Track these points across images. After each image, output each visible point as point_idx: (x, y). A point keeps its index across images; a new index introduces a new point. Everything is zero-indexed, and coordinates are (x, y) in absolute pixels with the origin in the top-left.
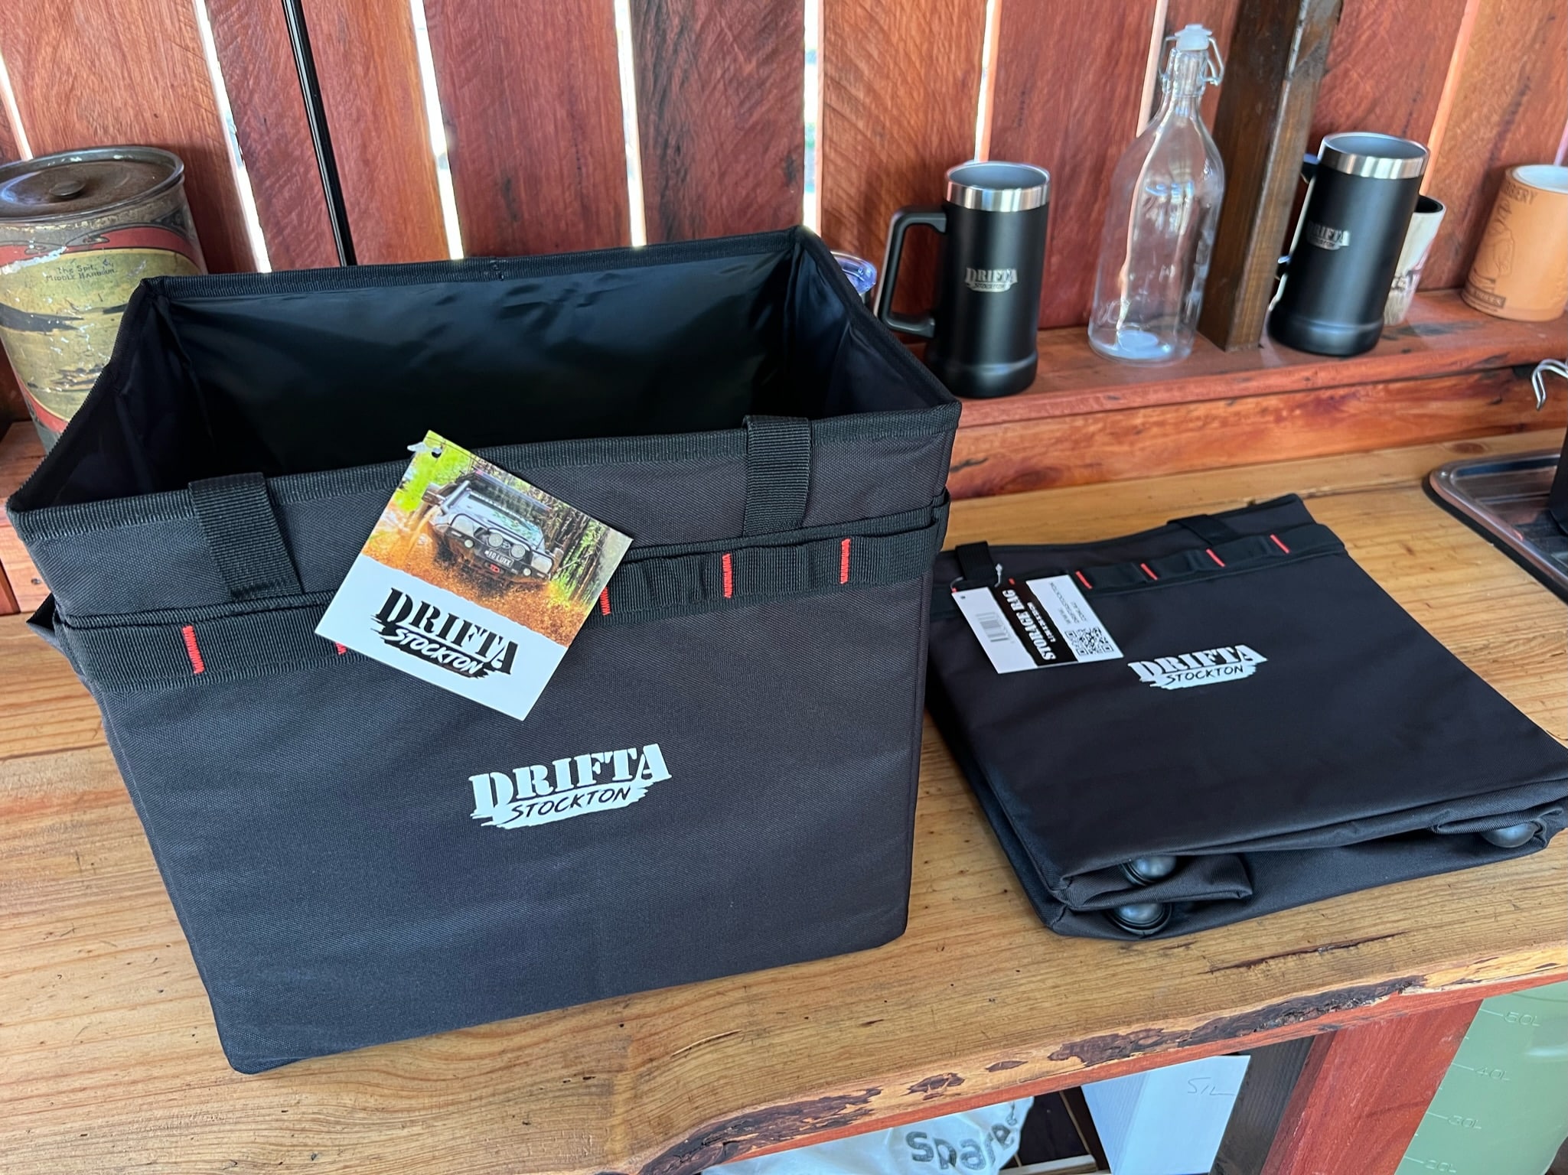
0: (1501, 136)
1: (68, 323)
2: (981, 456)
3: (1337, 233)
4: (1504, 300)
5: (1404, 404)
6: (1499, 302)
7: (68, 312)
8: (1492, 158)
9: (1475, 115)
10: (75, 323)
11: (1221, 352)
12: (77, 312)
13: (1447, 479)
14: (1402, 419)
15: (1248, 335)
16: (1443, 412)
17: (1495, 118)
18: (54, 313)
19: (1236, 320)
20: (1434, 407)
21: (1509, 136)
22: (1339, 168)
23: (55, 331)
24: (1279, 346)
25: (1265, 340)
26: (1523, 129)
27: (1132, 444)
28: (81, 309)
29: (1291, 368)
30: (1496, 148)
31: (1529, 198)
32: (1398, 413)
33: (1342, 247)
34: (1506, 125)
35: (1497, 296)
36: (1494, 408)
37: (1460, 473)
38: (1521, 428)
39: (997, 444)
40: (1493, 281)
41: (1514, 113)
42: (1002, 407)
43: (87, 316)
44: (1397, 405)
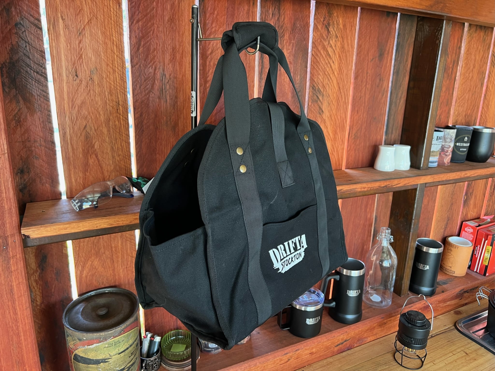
0: (445, 231)
1: (107, 360)
2: (349, 338)
3: (425, 266)
4: (454, 272)
5: (442, 304)
6: (453, 272)
7: (108, 356)
8: (443, 236)
9: (439, 227)
10: (109, 360)
11: (399, 297)
12: (111, 356)
13: (461, 326)
14: (442, 307)
15: (406, 292)
16: (450, 304)
17: (443, 227)
18: (103, 358)
19: (403, 289)
20: (448, 303)
21: (446, 230)
22: (422, 250)
23: (102, 364)
24: (412, 293)
25: (409, 293)
26: (449, 228)
27: (384, 327)
28: (112, 355)
29: (420, 301)
30: (444, 233)
31: (457, 248)
32: (441, 306)
33: (427, 269)
34: (445, 228)
35: (453, 271)
36: (460, 301)
37: (463, 323)
38: (466, 304)
39: (353, 334)
40: (451, 267)
41: (447, 225)
42: (357, 326)
43: (113, 357)
44: (441, 304)
